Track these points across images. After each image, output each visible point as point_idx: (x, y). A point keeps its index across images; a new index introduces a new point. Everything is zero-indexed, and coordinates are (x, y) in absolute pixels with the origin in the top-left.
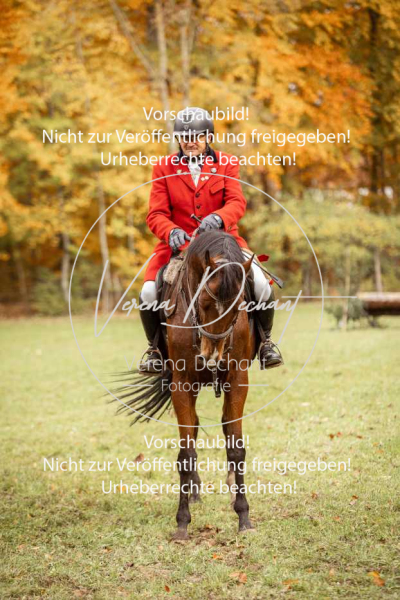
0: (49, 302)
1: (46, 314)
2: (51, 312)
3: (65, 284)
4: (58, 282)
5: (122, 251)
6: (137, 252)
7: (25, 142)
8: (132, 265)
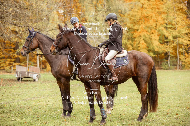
0: (165, 66)
1: (164, 69)
2: (166, 69)
3: (169, 63)
4: (167, 62)
5: (182, 56)
6: (185, 56)
7: (163, 30)
8: (184, 59)
